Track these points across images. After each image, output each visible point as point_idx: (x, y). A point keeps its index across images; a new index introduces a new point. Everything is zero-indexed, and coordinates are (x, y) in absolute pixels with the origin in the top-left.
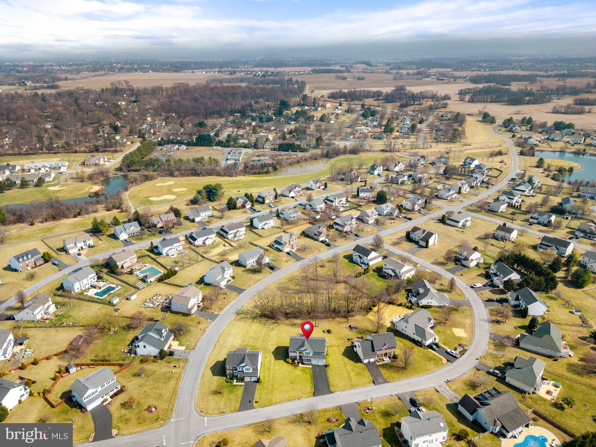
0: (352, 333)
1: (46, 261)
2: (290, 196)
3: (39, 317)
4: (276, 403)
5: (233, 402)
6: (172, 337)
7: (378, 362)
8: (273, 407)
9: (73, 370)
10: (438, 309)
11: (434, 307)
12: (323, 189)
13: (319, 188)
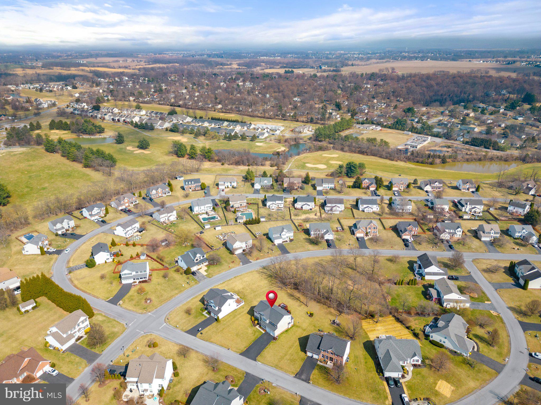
0: (329, 326)
1: (202, 189)
2: (425, 189)
3: (162, 220)
4: (211, 342)
5: (189, 324)
6: (207, 263)
7: (320, 362)
8: (207, 343)
9: (143, 257)
10: (449, 353)
11: (446, 348)
12: (473, 192)
13: (468, 189)
